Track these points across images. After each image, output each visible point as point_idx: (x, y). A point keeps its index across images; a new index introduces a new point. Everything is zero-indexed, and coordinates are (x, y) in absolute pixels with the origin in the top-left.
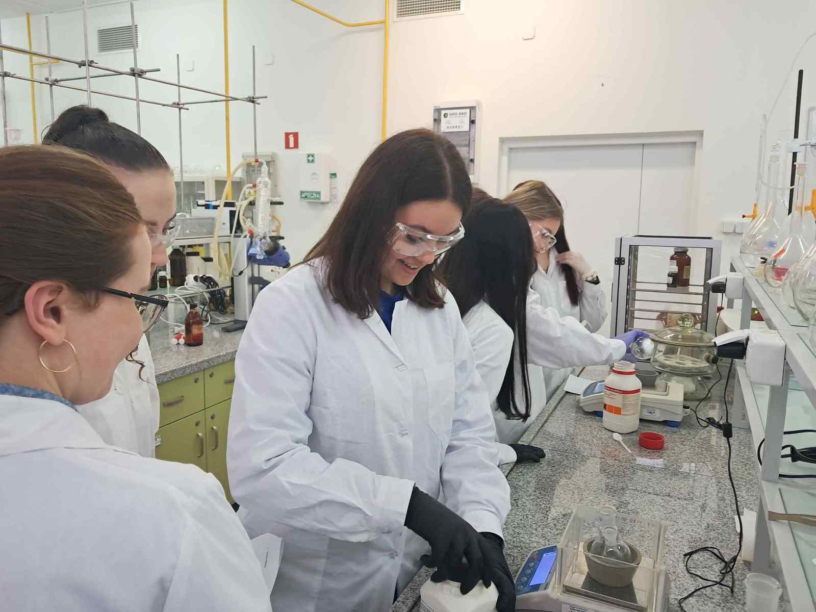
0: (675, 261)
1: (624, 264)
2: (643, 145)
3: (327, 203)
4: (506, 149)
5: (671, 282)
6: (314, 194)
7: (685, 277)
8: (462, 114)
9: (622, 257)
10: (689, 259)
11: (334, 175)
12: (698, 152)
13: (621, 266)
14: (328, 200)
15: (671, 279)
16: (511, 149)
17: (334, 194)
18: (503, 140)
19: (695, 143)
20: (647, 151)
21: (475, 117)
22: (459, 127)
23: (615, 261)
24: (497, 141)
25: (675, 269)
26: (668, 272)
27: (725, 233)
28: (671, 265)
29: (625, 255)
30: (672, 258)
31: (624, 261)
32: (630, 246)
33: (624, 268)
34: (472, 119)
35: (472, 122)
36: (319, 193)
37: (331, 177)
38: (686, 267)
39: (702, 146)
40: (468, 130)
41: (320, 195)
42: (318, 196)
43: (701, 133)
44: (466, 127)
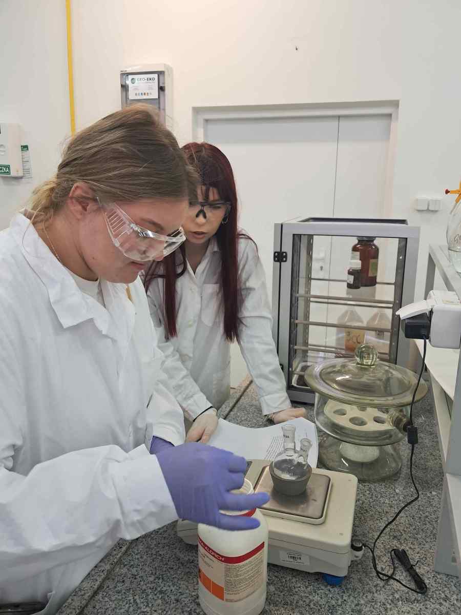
0: (358, 253)
1: (286, 261)
2: (339, 117)
3: (21, 178)
4: (201, 121)
5: (352, 283)
6: (3, 168)
7: (370, 274)
8: (150, 79)
9: (283, 251)
10: (377, 250)
11: (25, 148)
12: (393, 124)
13: (282, 263)
14: (20, 174)
15: (351, 279)
16: (207, 121)
17: (27, 167)
18: (197, 111)
19: (390, 115)
20: (344, 123)
21: (164, 83)
22: (148, 94)
23: (275, 257)
24: (190, 112)
25: (357, 264)
26: (348, 269)
27: (419, 211)
28: (353, 258)
29: (288, 248)
30: (355, 249)
31: (286, 257)
32: (294, 235)
33: (287, 266)
34: (161, 85)
35: (161, 89)
36: (8, 167)
37: (22, 150)
38: (372, 261)
39: (397, 118)
40: (157, 97)
41: (9, 169)
42: (7, 170)
43: (395, 104)
44: (155, 95)
